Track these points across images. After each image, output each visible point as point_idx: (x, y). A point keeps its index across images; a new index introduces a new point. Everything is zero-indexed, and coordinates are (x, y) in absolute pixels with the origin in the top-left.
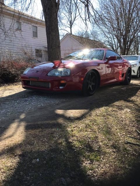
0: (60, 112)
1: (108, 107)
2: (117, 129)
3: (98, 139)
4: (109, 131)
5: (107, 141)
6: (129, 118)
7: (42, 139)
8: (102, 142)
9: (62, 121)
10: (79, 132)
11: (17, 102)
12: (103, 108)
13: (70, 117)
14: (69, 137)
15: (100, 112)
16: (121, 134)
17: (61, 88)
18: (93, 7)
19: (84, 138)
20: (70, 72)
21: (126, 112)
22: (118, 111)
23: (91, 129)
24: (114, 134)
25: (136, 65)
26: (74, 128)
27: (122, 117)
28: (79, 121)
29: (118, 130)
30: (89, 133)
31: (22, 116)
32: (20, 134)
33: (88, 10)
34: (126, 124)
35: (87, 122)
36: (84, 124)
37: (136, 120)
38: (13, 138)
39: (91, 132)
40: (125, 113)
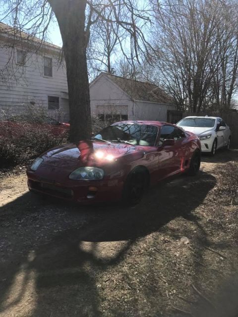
0: (86, 246)
1: (158, 233)
2: (165, 283)
3: (137, 305)
4: (155, 287)
5: (150, 307)
6: (186, 257)
7: (60, 308)
8: (142, 309)
9: (89, 268)
10: (112, 291)
11: (22, 221)
12: (151, 235)
13: (100, 260)
14: (99, 302)
15: (145, 245)
16: (170, 294)
17: (89, 197)
18: (143, 37)
19: (119, 302)
20: (103, 172)
21: (183, 245)
22: (172, 241)
23: (129, 284)
24: (161, 294)
25: (211, 135)
26: (105, 282)
27: (176, 256)
28: (113, 267)
29: (167, 284)
30: (126, 292)
31: (31, 257)
32: (30, 298)
33: (136, 41)
34: (179, 271)
35: (125, 269)
36: (120, 274)
37: (195, 262)
38: (20, 305)
39: (129, 289)
40: (181, 247)
